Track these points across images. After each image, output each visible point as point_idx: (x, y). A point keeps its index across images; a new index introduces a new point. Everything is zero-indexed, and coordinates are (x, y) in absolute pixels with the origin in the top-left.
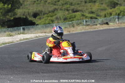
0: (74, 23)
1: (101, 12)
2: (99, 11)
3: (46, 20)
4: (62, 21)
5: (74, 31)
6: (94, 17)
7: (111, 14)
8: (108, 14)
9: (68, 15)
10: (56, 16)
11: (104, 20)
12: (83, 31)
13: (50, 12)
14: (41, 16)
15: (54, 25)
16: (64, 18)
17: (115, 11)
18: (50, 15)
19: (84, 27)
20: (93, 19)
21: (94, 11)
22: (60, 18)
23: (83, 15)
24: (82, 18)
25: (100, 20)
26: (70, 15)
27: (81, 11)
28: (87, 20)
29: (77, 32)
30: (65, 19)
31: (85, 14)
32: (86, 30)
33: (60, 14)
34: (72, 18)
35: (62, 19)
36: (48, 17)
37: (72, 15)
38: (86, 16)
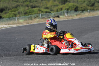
0: (32, 17)
1: (54, 8)
2: (53, 7)
3: (10, 14)
4: (23, 14)
5: (32, 23)
6: (48, 11)
7: (62, 9)
8: (59, 9)
9: (27, 10)
10: (18, 11)
11: (56, 14)
12: (39, 23)
13: (13, 8)
14: (6, 11)
15: (16, 18)
16: (24, 12)
17: (65, 7)
18: (13, 10)
19: (40, 19)
20: (47, 13)
21: (49, 7)
22: (22, 13)
23: (40, 10)
24: (39, 12)
25: (53, 14)
26: (29, 10)
27: (39, 7)
28: (43, 14)
29: (34, 24)
30: (26, 13)
31: (41, 9)
32: (41, 22)
33: (21, 9)
34: (31, 12)
35: (23, 13)
36: (12, 12)
37: (31, 10)
38: (42, 11)
